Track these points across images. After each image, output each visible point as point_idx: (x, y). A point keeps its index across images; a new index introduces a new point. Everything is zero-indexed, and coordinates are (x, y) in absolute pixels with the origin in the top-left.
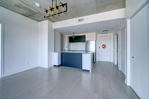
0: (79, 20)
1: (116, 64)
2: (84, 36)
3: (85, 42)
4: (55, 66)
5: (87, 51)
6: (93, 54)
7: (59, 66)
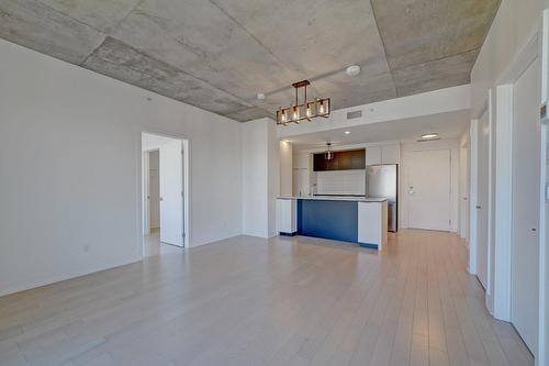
0: (350, 116)
1: (463, 235)
2: (363, 151)
3: (364, 168)
4: (282, 234)
5: (369, 195)
6: (390, 206)
7: (294, 234)
